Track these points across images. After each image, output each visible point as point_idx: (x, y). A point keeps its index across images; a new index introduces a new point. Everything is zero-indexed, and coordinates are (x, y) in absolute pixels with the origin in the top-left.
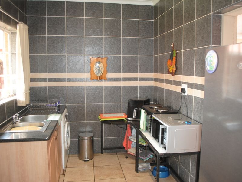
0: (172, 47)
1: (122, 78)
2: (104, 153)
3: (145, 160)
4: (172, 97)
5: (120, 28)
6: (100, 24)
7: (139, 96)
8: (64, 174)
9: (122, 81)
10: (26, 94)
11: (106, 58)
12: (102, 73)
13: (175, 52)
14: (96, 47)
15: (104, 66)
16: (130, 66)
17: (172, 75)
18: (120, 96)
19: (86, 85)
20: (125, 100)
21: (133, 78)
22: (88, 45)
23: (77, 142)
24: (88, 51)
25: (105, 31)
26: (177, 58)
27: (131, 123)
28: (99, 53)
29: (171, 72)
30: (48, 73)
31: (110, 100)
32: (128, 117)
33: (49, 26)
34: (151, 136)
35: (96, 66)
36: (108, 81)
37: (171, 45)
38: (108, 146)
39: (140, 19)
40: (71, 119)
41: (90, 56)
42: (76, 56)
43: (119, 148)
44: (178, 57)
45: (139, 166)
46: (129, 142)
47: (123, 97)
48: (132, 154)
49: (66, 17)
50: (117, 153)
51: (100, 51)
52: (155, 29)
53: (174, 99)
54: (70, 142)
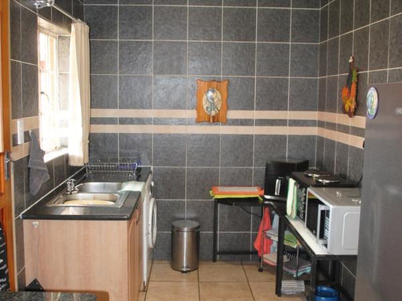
0: (350, 63)
1: (257, 120)
2: (219, 261)
3: (295, 276)
4: (349, 157)
5: (254, 25)
6: (217, 18)
7: (288, 155)
8: (146, 290)
9: (256, 125)
10: (84, 145)
11: (227, 82)
12: (219, 111)
13: (355, 73)
14: (208, 62)
15: (222, 97)
16: (272, 98)
17: (349, 115)
18: (251, 154)
19: (188, 132)
20: (262, 161)
21: (277, 120)
22: (194, 58)
23: (170, 237)
24: (194, 68)
25: (226, 31)
26: (359, 85)
27: (271, 205)
28: (213, 73)
29: (348, 110)
30: (120, 108)
31: (232, 161)
32: (265, 194)
33: (123, 22)
34: (305, 226)
35: (206, 95)
36: (230, 125)
37: (350, 59)
38: (226, 248)
39: (292, 7)
40: (158, 195)
41: (196, 78)
42: (171, 77)
43: (248, 253)
44: (361, 83)
45: (283, 285)
46: (265, 241)
47: (258, 157)
48: (272, 264)
49: (153, 5)
50: (243, 263)
51: (215, 69)
52: (321, 27)
53: (352, 161)
54: (157, 236)
